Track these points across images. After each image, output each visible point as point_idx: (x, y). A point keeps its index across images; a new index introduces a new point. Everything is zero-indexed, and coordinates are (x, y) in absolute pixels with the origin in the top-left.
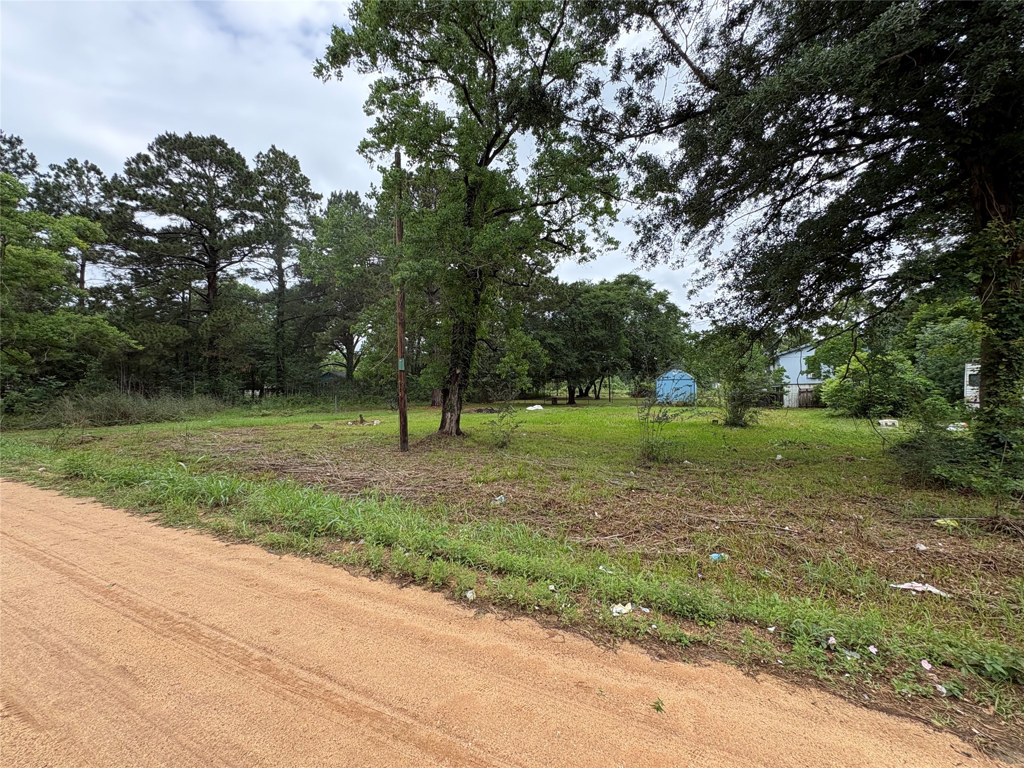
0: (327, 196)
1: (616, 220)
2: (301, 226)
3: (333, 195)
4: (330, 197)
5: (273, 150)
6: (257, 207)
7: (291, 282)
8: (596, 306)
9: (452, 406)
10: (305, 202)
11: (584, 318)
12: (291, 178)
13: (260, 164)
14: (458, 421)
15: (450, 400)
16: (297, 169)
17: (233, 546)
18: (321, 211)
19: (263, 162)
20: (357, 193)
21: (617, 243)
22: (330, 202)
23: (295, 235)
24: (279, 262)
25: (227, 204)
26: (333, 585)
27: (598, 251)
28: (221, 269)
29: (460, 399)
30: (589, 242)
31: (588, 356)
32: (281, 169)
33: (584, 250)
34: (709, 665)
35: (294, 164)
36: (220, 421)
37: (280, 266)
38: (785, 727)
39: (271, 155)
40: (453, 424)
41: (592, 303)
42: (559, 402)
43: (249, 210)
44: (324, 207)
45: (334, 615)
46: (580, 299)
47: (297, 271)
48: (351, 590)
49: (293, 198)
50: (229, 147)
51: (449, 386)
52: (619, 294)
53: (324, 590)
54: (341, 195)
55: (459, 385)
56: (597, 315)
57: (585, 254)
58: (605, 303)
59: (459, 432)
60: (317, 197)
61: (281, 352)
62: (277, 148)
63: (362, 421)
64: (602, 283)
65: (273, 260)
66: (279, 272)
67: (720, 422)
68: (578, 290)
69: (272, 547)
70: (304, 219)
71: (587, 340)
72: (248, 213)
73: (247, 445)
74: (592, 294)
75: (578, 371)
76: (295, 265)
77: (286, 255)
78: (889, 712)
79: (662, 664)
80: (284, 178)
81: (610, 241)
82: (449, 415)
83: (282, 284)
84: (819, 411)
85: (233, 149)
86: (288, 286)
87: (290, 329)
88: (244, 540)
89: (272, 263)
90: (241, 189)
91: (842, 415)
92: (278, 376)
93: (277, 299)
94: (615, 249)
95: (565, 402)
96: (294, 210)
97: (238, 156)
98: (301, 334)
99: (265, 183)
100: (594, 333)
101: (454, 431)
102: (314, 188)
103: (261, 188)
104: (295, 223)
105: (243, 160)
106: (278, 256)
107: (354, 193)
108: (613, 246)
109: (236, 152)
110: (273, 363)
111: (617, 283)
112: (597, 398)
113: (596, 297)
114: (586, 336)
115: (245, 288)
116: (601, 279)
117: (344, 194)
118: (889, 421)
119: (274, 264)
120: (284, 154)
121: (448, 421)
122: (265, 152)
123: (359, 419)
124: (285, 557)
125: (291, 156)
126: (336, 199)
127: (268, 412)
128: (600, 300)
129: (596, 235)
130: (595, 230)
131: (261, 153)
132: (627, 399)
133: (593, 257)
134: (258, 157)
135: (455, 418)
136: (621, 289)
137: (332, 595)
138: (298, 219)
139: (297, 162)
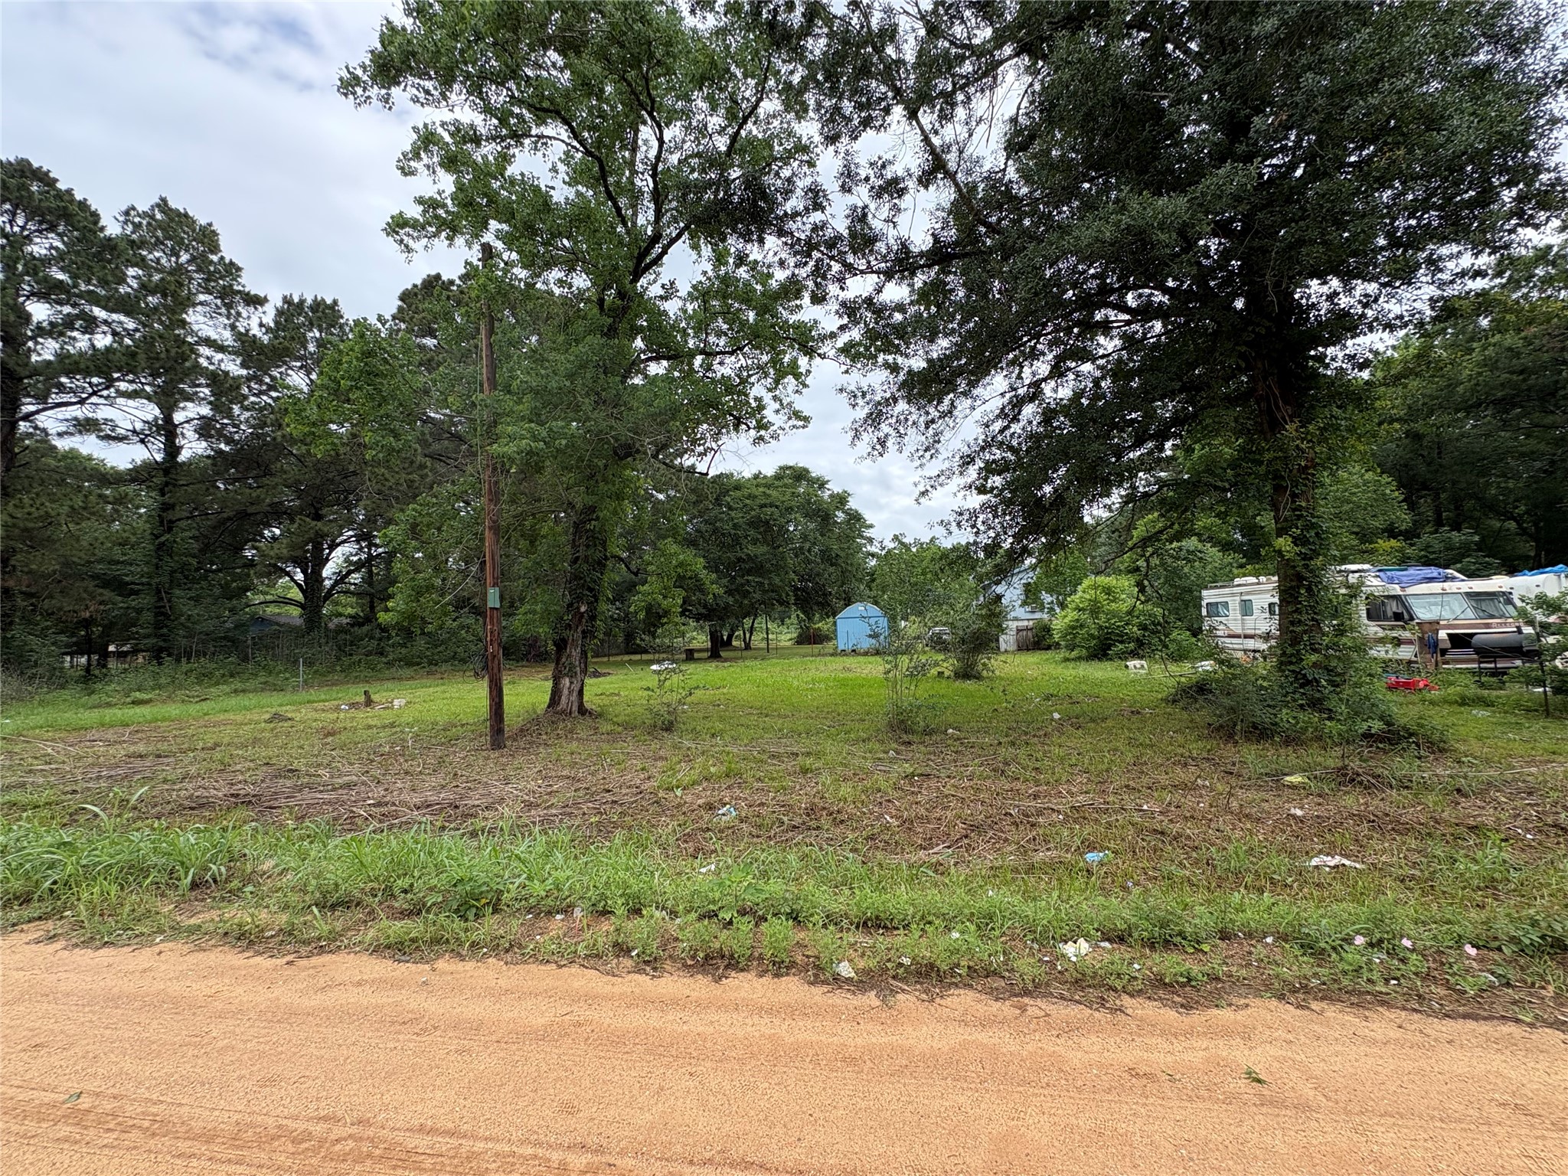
0: (275, 301)
1: (805, 386)
2: (221, 348)
3: (287, 300)
4: (279, 304)
5: (163, 205)
6: (125, 305)
7: (192, 447)
8: (752, 509)
9: (572, 667)
10: (229, 306)
11: (735, 526)
12: (200, 261)
13: (129, 229)
14: (581, 693)
15: (569, 656)
16: (215, 248)
17: (304, 962)
18: (261, 325)
19: (137, 226)
20: (335, 302)
21: (806, 419)
22: (280, 313)
23: (203, 362)
24: (168, 411)
25: (49, 291)
26: (591, 999)
27: (781, 428)
28: (27, 417)
29: (584, 654)
30: (769, 414)
31: (742, 585)
32: (181, 242)
33: (762, 426)
34: (1247, 1006)
35: (208, 237)
36: (40, 720)
37: (168, 419)
38: (1408, 1065)
39: (159, 216)
40: (574, 697)
41: (745, 505)
42: (696, 655)
43: (105, 308)
44: (269, 320)
45: (649, 1052)
46: (728, 499)
47: (205, 429)
48: (633, 1002)
49: (202, 297)
50: (62, 186)
51: (566, 633)
52: (784, 494)
53: (581, 1012)
54: (302, 302)
55: (583, 632)
56: (754, 523)
57: (762, 432)
58: (765, 506)
59: (583, 711)
60: (255, 301)
61: (166, 579)
62: (172, 204)
63: (369, 702)
64: (756, 477)
65: (152, 406)
66: (168, 430)
67: (947, 673)
68: (724, 485)
69: (399, 949)
70: (227, 337)
71: (739, 560)
72: (99, 313)
73: (138, 763)
74: (746, 492)
75: (727, 607)
76: (202, 418)
77: (189, 398)
78: (1475, 1017)
79: (1197, 1018)
80: (184, 257)
81: (797, 415)
82: (566, 681)
83: (172, 450)
84: (1049, 654)
85: (69, 192)
86: (184, 456)
87: (185, 537)
88: (324, 945)
89: (151, 411)
90: (90, 268)
91: (1079, 658)
92: (158, 626)
93: (159, 480)
94: (804, 427)
95: (705, 655)
96: (202, 319)
97: (83, 205)
98: (207, 546)
99: (141, 263)
100: (752, 550)
101: (575, 708)
102: (249, 282)
103: (131, 272)
104: (209, 342)
105: (95, 216)
106: (167, 400)
107: (329, 301)
108: (801, 423)
109: (78, 197)
110: (146, 600)
111: (778, 477)
112: (748, 647)
113: (750, 496)
114: (739, 554)
115: (72, 455)
116: (755, 471)
117: (309, 301)
118: (1137, 663)
119: (157, 412)
120: (186, 215)
121: (566, 692)
122: (143, 207)
123: (362, 699)
124: (441, 964)
125: (203, 222)
126: (291, 310)
127: (145, 696)
128: (758, 501)
129: (777, 406)
130: (775, 398)
131: (134, 208)
132: (788, 648)
133: (775, 437)
134: (127, 213)
135: (576, 687)
136: (785, 486)
137: (605, 1017)
138: (214, 336)
139: (214, 233)
